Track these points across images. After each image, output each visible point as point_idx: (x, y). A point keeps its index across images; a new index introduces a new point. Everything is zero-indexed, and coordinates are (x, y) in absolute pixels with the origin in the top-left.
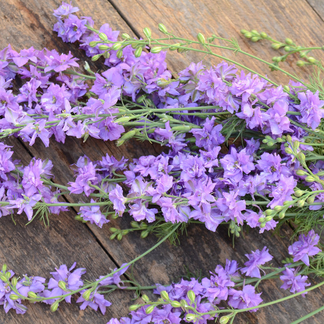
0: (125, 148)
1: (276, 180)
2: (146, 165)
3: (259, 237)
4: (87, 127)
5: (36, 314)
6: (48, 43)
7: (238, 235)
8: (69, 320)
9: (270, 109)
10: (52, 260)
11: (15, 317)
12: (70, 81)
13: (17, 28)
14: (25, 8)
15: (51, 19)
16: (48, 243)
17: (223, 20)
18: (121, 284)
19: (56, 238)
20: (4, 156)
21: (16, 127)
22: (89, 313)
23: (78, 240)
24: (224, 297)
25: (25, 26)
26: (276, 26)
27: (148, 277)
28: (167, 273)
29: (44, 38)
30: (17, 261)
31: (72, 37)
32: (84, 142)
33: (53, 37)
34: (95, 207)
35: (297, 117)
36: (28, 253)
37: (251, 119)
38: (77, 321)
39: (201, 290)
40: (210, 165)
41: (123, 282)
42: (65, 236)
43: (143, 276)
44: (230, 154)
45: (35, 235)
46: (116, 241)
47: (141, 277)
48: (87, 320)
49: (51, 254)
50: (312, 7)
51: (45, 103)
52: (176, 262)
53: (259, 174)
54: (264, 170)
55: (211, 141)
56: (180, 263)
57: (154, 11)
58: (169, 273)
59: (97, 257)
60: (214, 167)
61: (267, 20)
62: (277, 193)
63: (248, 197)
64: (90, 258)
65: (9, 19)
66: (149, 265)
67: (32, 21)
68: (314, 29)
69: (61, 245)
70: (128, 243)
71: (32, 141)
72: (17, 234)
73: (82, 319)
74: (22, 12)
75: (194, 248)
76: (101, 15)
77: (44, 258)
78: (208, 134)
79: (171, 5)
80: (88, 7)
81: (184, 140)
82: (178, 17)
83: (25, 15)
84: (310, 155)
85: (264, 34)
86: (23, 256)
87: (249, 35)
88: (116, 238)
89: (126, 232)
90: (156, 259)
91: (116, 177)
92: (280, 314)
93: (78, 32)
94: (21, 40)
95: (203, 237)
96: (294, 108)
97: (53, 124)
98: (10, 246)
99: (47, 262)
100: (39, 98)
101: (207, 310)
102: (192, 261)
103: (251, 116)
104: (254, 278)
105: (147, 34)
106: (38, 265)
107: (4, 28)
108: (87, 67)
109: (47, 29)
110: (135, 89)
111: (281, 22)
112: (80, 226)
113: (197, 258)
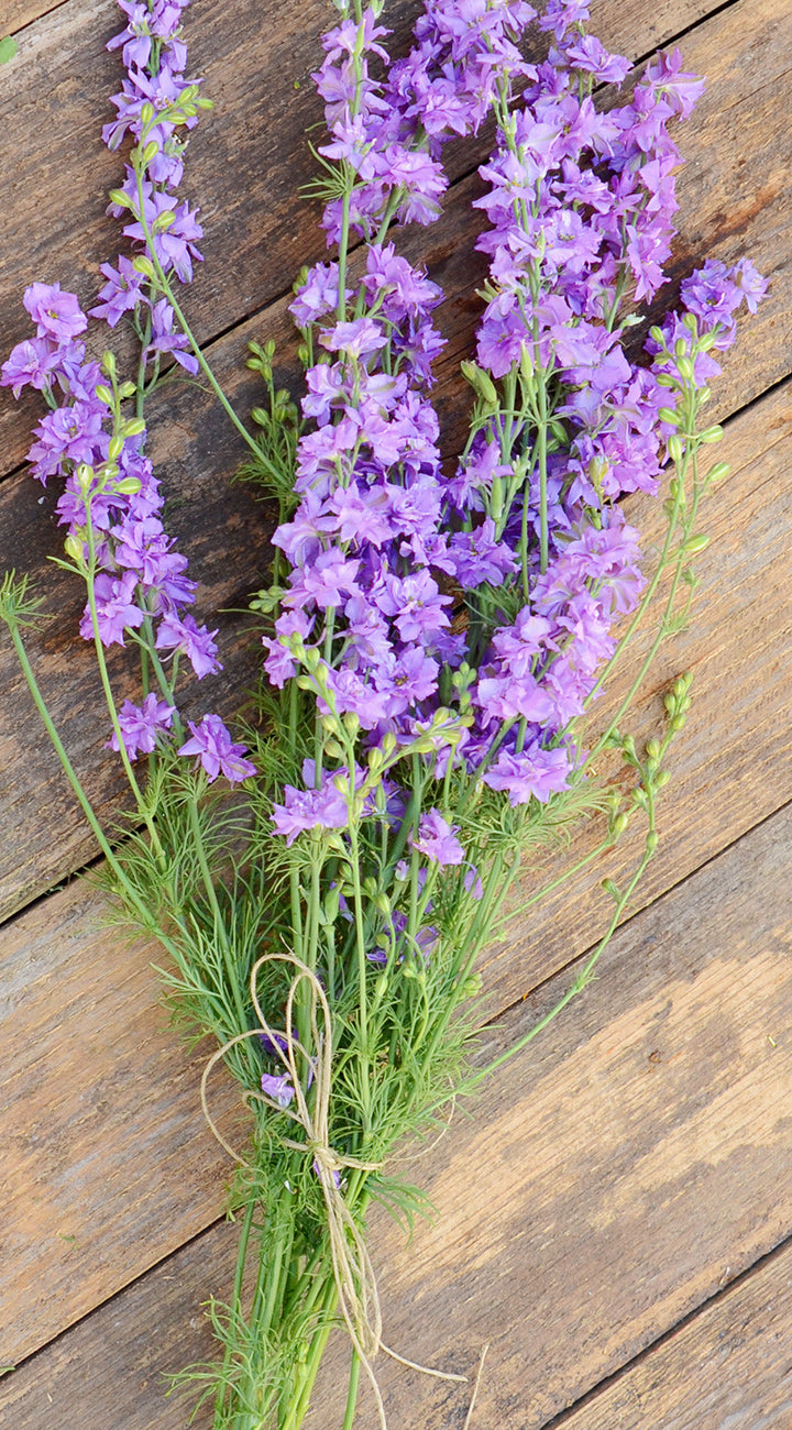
0: (448, 394)
1: (377, 684)
2: (419, 418)
3: (234, 675)
4: (513, 292)
5: (99, 169)
6: (684, 249)
7: (254, 605)
8: (79, 239)
9: (535, 682)
10: (212, 213)
11: (95, 123)
12: (601, 281)
13: (718, 185)
14: (759, 206)
15: (733, 261)
16: (250, 208)
17: (718, 637)
18: (152, 354)
19: (260, 226)
20: (456, 113)
21: (517, 144)
22: (92, 283)
23: (253, 274)
24: (123, 557)
25: (720, 203)
26: (698, 757)
27: (162, 418)
28: (168, 463)
29: (694, 242)
30: (215, 138)
31: (695, 294)
32: (477, 290)
33: (695, 261)
34: (337, 297)
35: (512, 745)
36: (231, 164)
37: (516, 636)
38: (77, 256)
39: (137, 514)
40: (417, 546)
41: (157, 358)
42: (262, 247)
43: (164, 408)
44: (439, 593)
45: (269, 183)
46: (246, 356)
47: (163, 403)
48: (76, 277)
49: (226, 213)
50: (738, 840)
51: (560, 219)
52: (190, 485)
53: (392, 650)
54: (399, 662)
55: (468, 560)
56: (187, 493)
57: (743, 488)
58: (168, 467)
59: (213, 312)
60: (412, 555)
61: (713, 737)
62: (350, 680)
63: (342, 622)
64: (212, 296)
65: (738, 170)
66: (188, 424)
67: (731, 219)
68: (689, 841)
69: (244, 236)
70: (239, 381)
71: (487, 173)
72: (273, 144)
73: (80, 267)
74: (751, 200)
75: (218, 527)
76: (740, 369)
77: (219, 197)
78: (482, 554)
79: (756, 527)
80: (757, 342)
81: (470, 507)
82: (728, 539)
83: (746, 205)
84: (426, 770)
85: (680, 723)
86: (225, 153)
87: (681, 689)
88: (253, 355)
89: (268, 374)
90: (201, 440)
91: (394, 359)
92: (63, 706)
93: (705, 306)
94: (693, 191)
95: (242, 549)
96: (532, 741)
97: (522, 223)
98: (248, 127)
99: (208, 203)
100: (570, 207)
101: (95, 518)
102: (190, 521)
103: (523, 636)
104: (156, 635)
105: (709, 434)
106: (204, 182)
107: (720, 158)
108: (633, 320)
109: (713, 250)
110: (583, 414)
111: (707, 768)
112: (283, 281)
113: (197, 532)
